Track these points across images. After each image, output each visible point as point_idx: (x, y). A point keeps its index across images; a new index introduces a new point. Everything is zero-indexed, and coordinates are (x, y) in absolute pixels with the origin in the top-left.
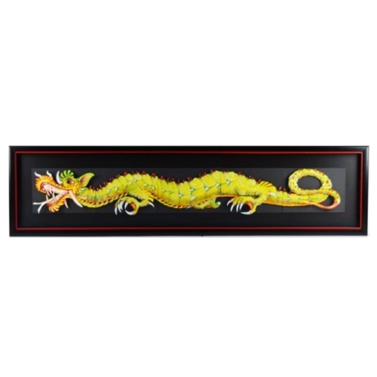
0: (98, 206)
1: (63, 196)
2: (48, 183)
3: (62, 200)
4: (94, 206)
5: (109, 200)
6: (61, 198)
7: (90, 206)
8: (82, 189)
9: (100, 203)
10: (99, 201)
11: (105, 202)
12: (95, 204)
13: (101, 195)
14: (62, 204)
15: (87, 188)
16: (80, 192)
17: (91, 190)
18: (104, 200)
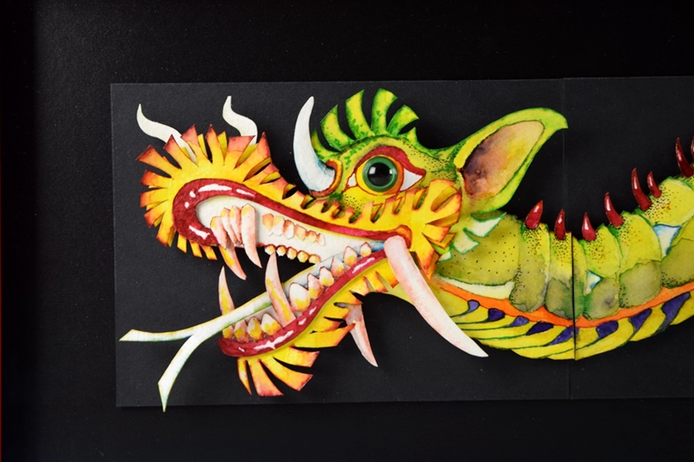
0: (590, 345)
1: (343, 279)
2: (234, 188)
3: (330, 310)
4: (563, 351)
5: (671, 307)
6: (325, 294)
7: (532, 347)
8: (481, 228)
9: (607, 328)
10: (599, 313)
11: (638, 320)
12: (571, 333)
13: (609, 268)
14: (332, 339)
15: (510, 223)
16: (463, 244)
17: (543, 235)
18: (637, 301)
